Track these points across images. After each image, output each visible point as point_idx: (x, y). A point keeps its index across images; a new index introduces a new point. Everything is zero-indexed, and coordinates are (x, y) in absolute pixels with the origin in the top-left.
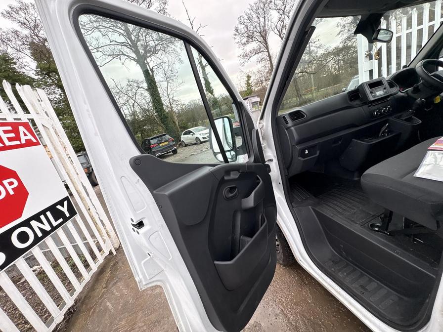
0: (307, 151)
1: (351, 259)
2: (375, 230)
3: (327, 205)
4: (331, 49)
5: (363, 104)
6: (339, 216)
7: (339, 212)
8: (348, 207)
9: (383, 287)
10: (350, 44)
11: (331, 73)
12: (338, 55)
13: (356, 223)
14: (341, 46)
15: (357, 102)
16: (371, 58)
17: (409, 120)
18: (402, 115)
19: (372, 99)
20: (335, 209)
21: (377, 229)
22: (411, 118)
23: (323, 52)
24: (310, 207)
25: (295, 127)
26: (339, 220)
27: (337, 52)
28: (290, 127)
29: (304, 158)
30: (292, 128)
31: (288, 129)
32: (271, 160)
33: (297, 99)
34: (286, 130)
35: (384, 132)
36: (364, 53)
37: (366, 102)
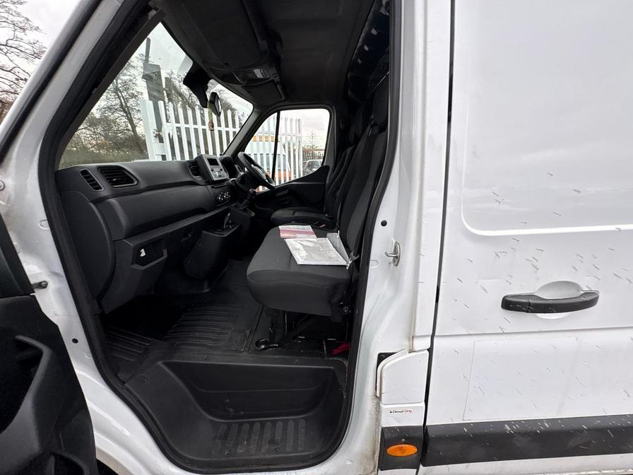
0: (143, 251)
1: (242, 413)
2: (263, 349)
3: (188, 344)
5: (206, 182)
6: (215, 352)
7: (211, 348)
8: (219, 334)
9: (288, 420)
13: (242, 352)
15: (200, 179)
16: (161, 140)
19: (214, 179)
20: (202, 345)
21: (263, 347)
24: (160, 363)
25: (119, 198)
26: (219, 359)
28: (106, 198)
30: (113, 201)
31: (99, 201)
32: (42, 285)
34: (92, 205)
35: (228, 223)
36: (152, 131)
37: (209, 181)
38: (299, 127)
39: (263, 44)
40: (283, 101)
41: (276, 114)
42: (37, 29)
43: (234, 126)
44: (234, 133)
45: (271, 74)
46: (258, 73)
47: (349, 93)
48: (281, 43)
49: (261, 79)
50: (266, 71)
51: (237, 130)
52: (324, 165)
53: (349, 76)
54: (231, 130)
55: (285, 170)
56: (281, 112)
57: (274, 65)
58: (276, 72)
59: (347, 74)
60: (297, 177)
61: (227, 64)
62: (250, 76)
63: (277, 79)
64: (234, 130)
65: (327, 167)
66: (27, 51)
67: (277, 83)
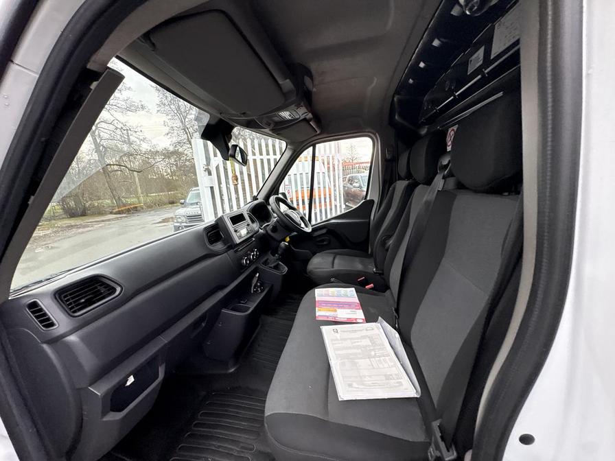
4: (159, 148)
5: (227, 248)
10: (181, 150)
11: (162, 176)
12: (169, 158)
14: (171, 149)
15: (219, 246)
16: (210, 174)
17: (277, 267)
18: (267, 259)
19: (238, 241)
22: (278, 264)
23: (149, 148)
25: (79, 332)
27: (167, 154)
28: (63, 336)
29: (120, 410)
30: (71, 338)
33: (112, 201)
34: (45, 346)
35: (256, 285)
36: (202, 166)
37: (231, 245)
38: (338, 147)
39: (287, 84)
40: (319, 135)
41: (311, 148)
42: (129, 88)
43: (275, 154)
44: (275, 159)
45: (302, 112)
46: (286, 115)
47: (396, 117)
48: (311, 77)
49: (289, 121)
50: (294, 113)
51: (278, 157)
52: (368, 199)
53: (395, 99)
54: (272, 157)
55: (324, 187)
56: (317, 146)
57: (302, 104)
58: (306, 110)
59: (394, 97)
60: (339, 213)
61: (244, 113)
62: (276, 119)
63: (310, 116)
64: (275, 157)
65: (372, 202)
66: (123, 107)
67: (310, 120)
